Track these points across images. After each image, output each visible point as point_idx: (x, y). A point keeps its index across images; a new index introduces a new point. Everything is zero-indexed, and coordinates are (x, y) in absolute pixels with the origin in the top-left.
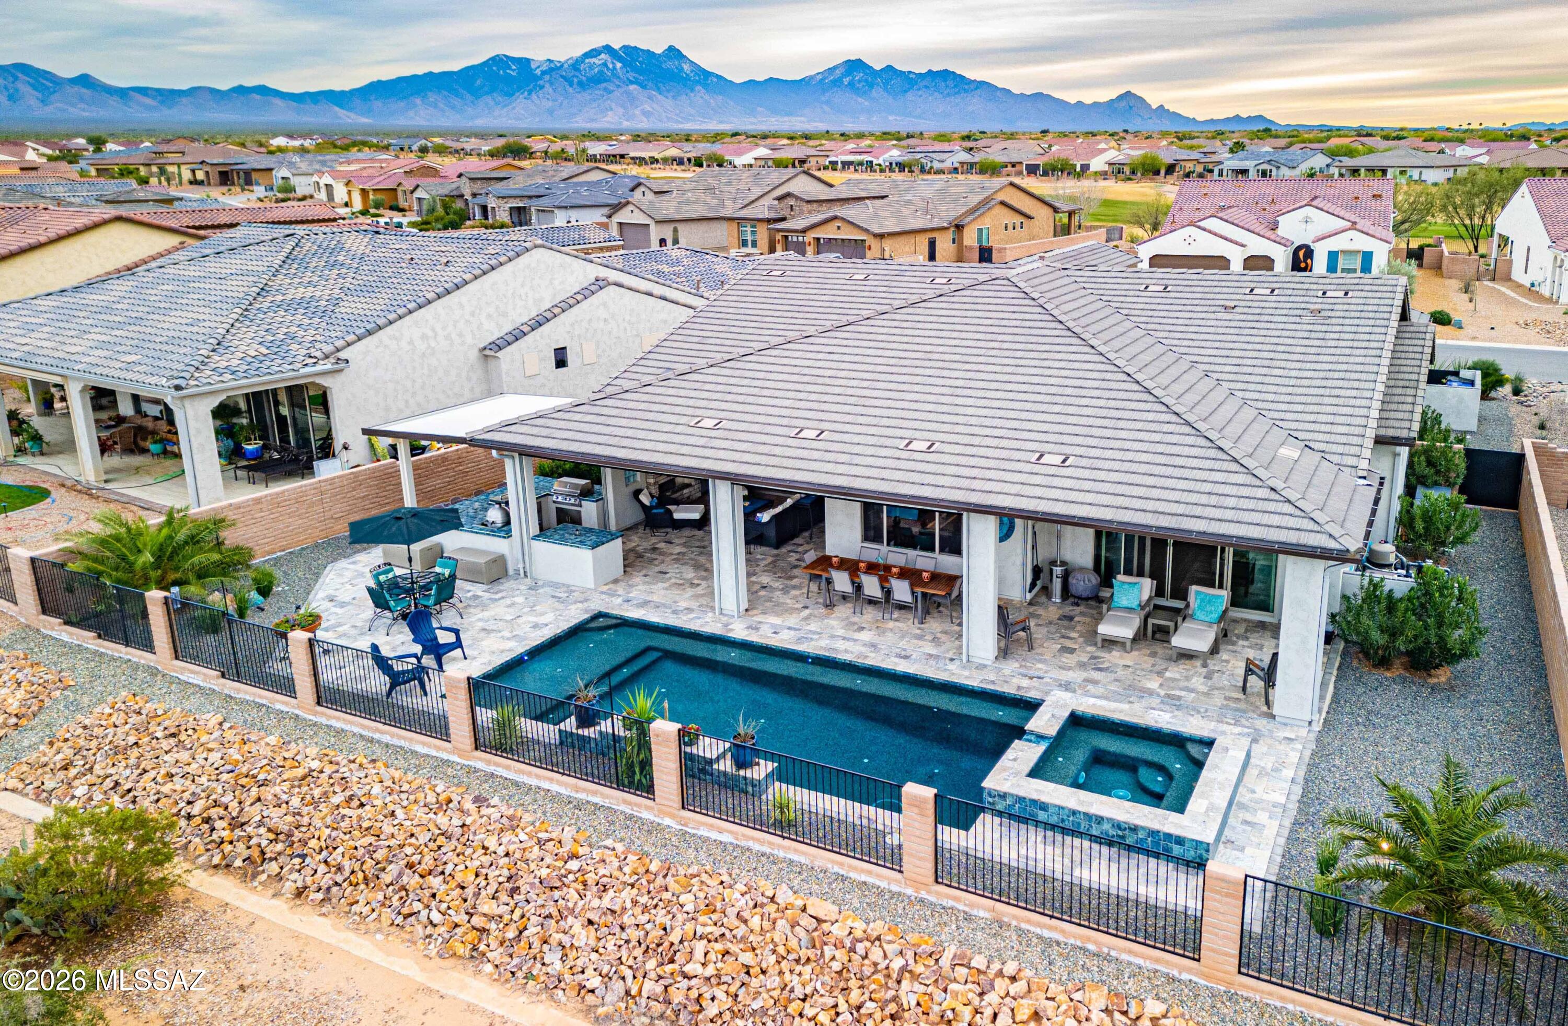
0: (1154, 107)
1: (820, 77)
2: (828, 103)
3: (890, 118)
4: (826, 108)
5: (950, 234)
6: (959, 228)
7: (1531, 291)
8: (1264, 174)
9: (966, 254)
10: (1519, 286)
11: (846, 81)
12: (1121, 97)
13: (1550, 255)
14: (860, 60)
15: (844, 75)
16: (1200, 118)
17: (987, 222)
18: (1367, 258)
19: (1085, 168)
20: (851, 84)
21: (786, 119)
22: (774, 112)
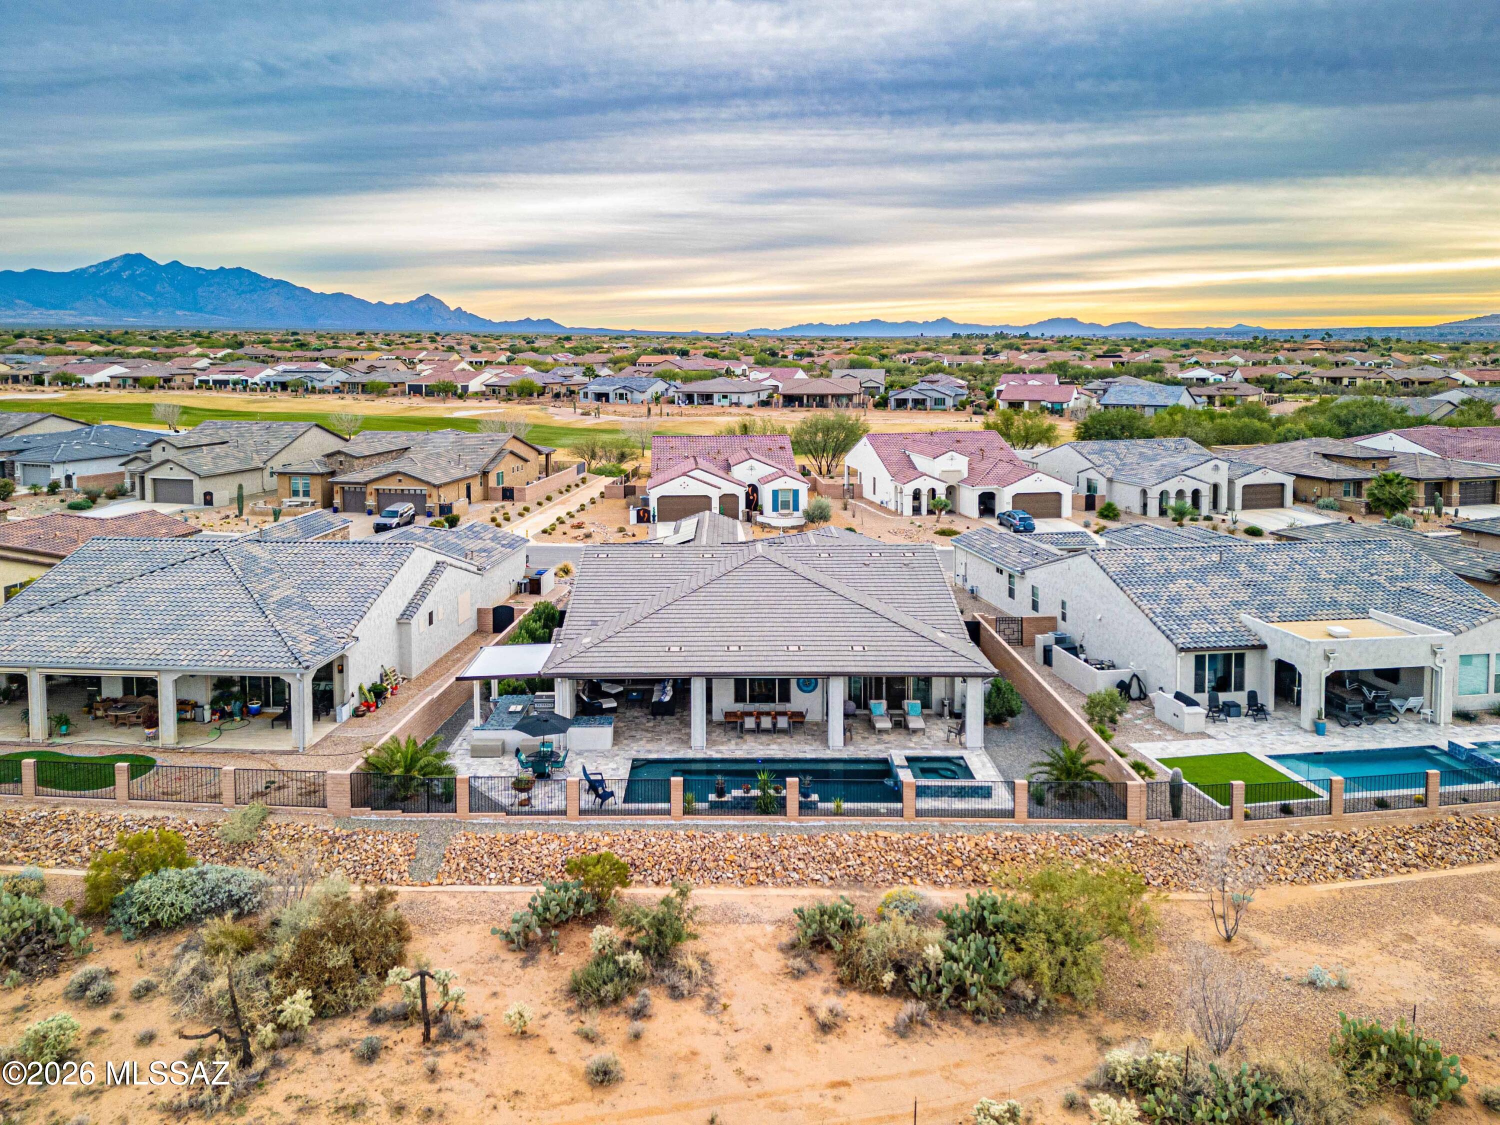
0: (452, 309)
1: (94, 270)
2: (104, 296)
3: (178, 313)
4: (101, 301)
5: (478, 480)
6: (485, 474)
7: (881, 507)
8: (621, 396)
9: (491, 493)
10: (871, 503)
11: (125, 275)
12: (421, 299)
13: (892, 486)
14: (141, 255)
15: (122, 269)
16: (496, 320)
17: (501, 468)
18: (796, 493)
19: (465, 388)
20: (132, 277)
21: (52, 312)
22: (39, 304)
